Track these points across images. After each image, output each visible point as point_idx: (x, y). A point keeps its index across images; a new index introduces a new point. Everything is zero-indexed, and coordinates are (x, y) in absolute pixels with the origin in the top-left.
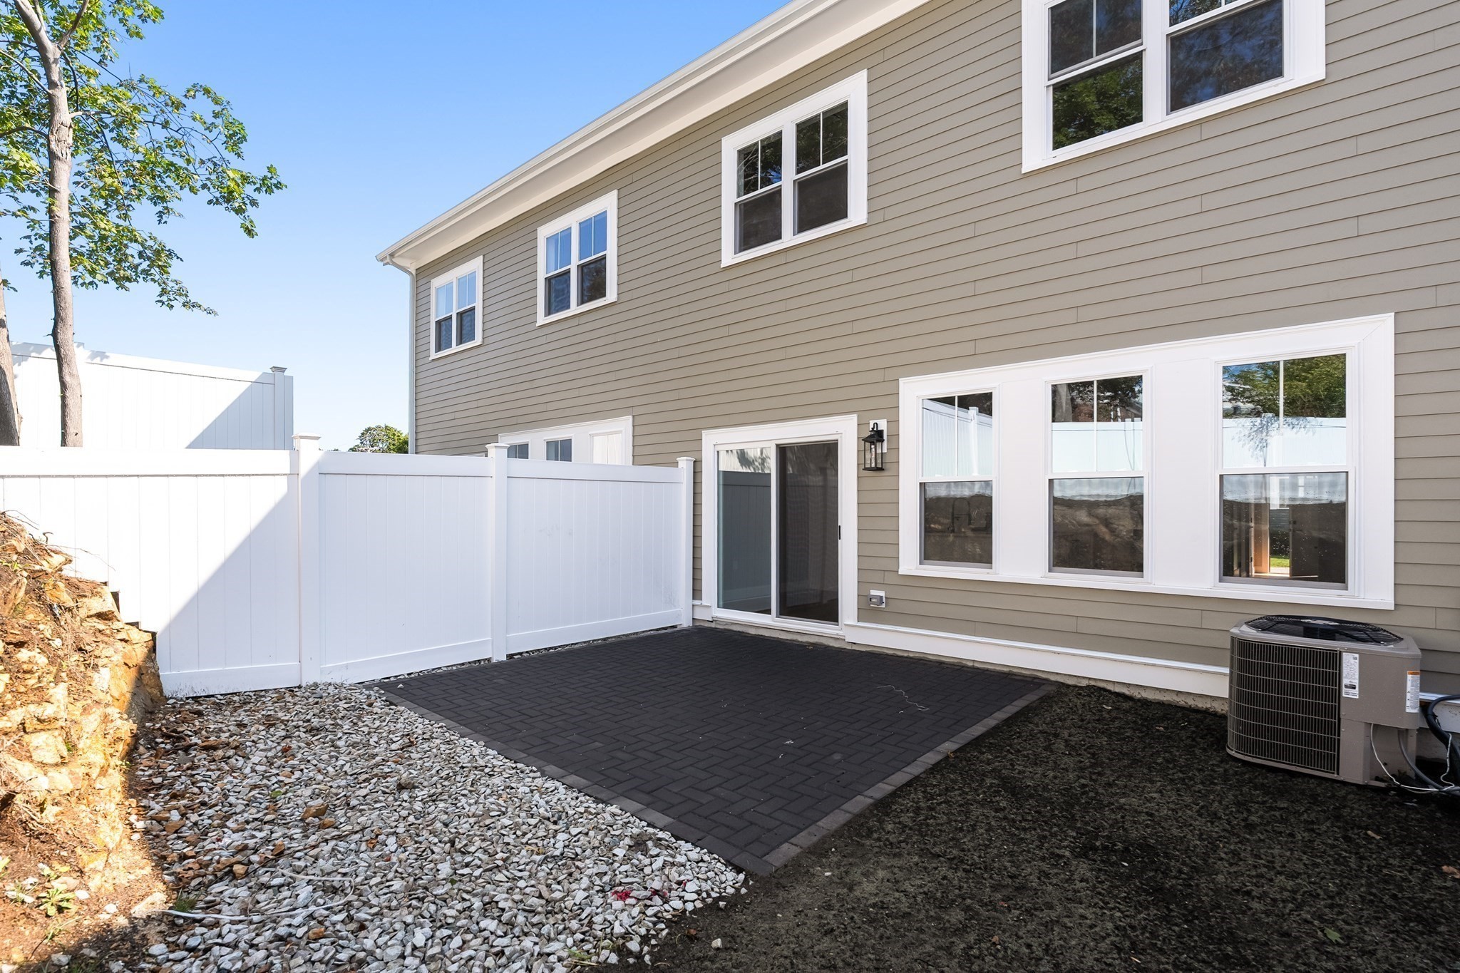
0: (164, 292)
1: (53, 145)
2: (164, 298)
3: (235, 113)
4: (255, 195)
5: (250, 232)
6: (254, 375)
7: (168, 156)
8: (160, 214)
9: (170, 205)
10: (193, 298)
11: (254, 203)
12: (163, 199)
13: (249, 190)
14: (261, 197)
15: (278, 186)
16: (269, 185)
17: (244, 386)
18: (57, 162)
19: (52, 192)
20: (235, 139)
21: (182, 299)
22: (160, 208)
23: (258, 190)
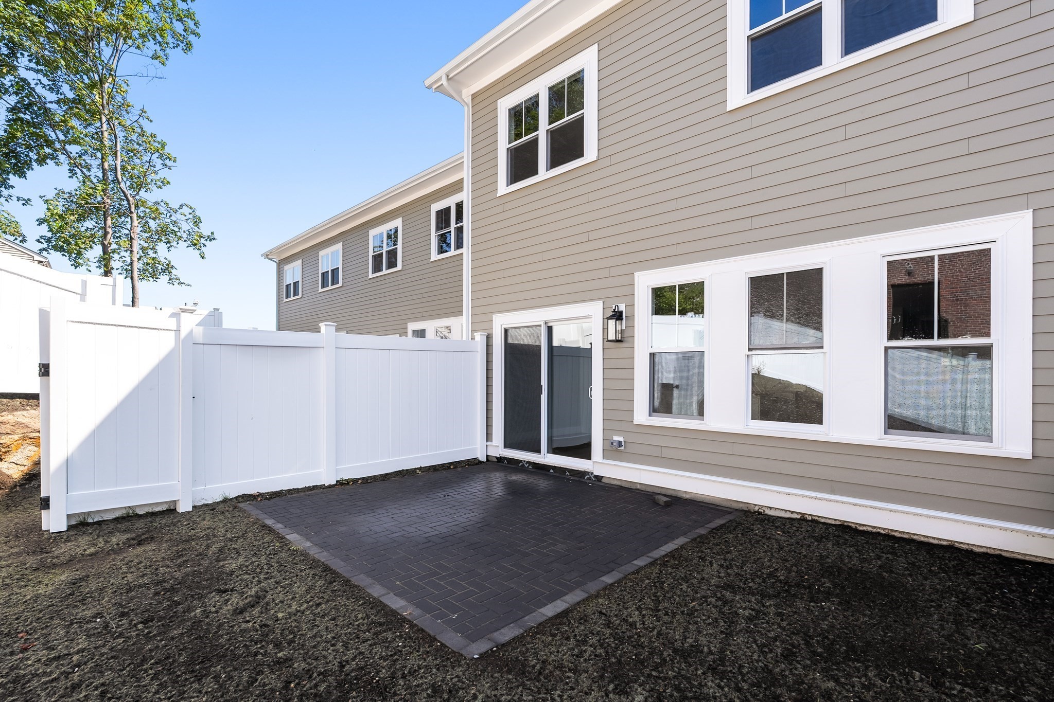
0: (170, 279)
1: (132, 234)
2: (171, 282)
3: (198, 213)
4: (205, 242)
5: (203, 258)
6: (206, 312)
7: (171, 227)
8: (168, 248)
9: (172, 244)
10: (182, 281)
11: (205, 245)
12: (169, 242)
13: (203, 240)
14: (207, 243)
15: (214, 239)
16: (211, 238)
17: (202, 317)
18: (133, 241)
19: (132, 251)
20: (197, 222)
21: (178, 281)
22: (168, 245)
23: (206, 240)
